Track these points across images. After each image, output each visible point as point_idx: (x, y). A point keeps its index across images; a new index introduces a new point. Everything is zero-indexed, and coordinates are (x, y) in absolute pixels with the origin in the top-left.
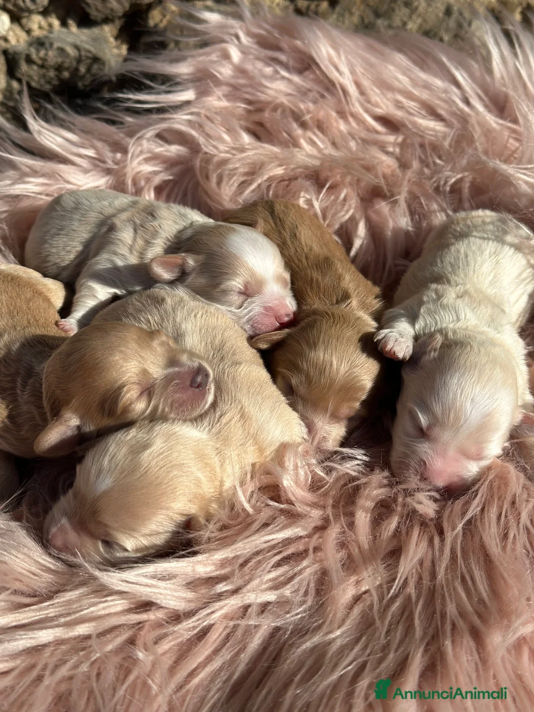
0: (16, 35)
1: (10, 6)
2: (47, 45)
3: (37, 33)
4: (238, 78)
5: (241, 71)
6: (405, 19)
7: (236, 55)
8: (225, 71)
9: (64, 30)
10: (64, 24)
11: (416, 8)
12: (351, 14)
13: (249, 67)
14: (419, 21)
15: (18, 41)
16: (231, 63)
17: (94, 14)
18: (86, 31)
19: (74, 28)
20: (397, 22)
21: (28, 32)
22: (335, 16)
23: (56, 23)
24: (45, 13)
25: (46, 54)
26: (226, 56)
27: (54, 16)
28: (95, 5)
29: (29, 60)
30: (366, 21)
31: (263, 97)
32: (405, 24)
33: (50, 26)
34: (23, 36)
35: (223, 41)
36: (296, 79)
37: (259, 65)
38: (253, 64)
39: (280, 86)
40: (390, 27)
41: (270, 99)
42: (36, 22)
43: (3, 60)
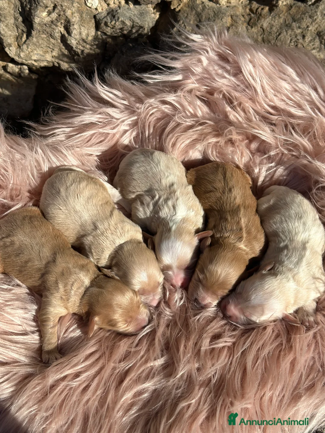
0: (101, 5)
2: (116, 18)
3: (112, 6)
4: (204, 74)
5: (206, 70)
6: (308, 24)
7: (205, 62)
8: (198, 70)
9: (127, 6)
10: (127, 3)
11: (316, 19)
12: (280, 17)
13: (211, 68)
14: (316, 26)
15: (102, 9)
16: (202, 65)
17: (141, 1)
18: (137, 6)
19: (131, 5)
20: (304, 25)
21: (108, 5)
22: (271, 17)
23: (123, 1)
25: (115, 23)
26: (200, 61)
30: (287, 22)
31: (215, 85)
32: (308, 27)
33: (120, 3)
34: (105, 7)
36: (233, 79)
37: (216, 68)
38: (213, 67)
39: (224, 81)
40: (299, 27)
41: (218, 87)
43: (93, 21)
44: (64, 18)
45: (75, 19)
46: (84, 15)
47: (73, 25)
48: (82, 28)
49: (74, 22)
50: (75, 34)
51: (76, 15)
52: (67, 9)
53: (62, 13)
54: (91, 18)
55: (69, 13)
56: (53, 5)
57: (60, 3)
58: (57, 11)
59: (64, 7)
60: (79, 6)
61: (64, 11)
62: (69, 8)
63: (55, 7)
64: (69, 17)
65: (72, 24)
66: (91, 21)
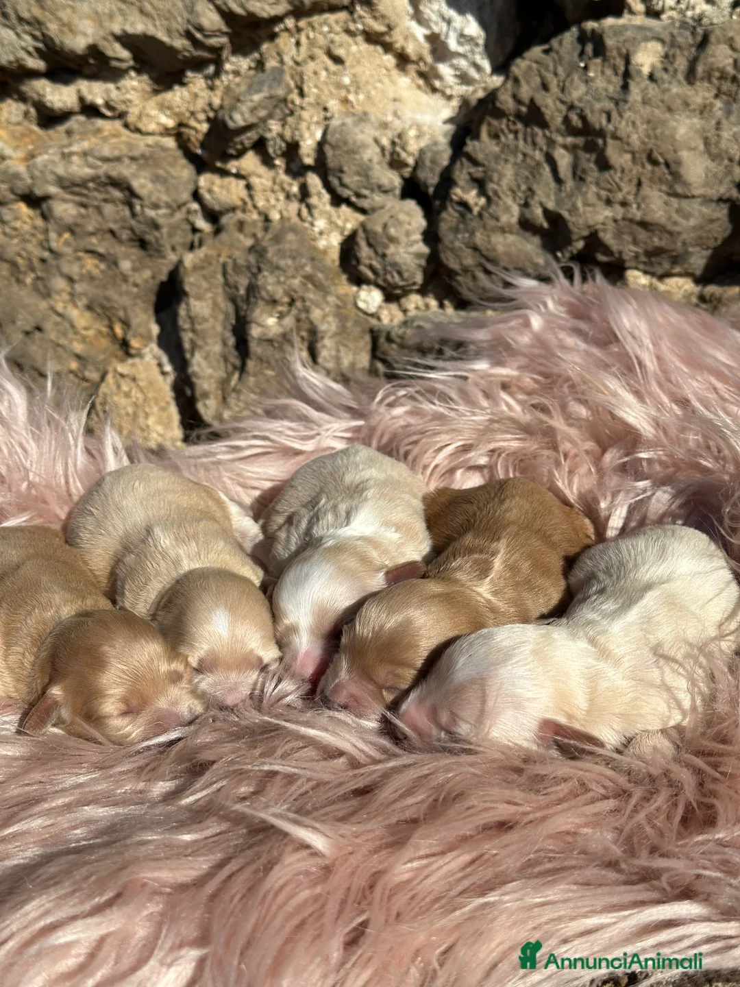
0: (390, 313)
1: (380, 282)
3: (412, 313)
4: (534, 347)
5: (539, 341)
7: (536, 322)
8: (523, 340)
9: (441, 311)
10: (441, 306)
13: (549, 336)
15: (391, 320)
16: (532, 332)
17: (467, 294)
18: (463, 313)
19: (450, 310)
21: (405, 311)
23: (433, 303)
24: (422, 292)
26: (527, 324)
27: (431, 295)
28: (466, 283)
29: (389, 339)
31: (556, 370)
33: (427, 306)
34: (399, 316)
35: (528, 307)
37: (562, 334)
38: (555, 333)
42: (414, 301)
43: (368, 338)
44: (306, 326)
45: (328, 326)
46: (349, 324)
47: (322, 338)
48: (343, 350)
49: (325, 332)
50: (325, 358)
51: (330, 319)
52: (313, 308)
53: (303, 316)
54: (363, 332)
55: (316, 314)
56: (286, 300)
57: (300, 294)
58: (294, 311)
59: (308, 303)
60: (339, 303)
61: (307, 310)
62: (318, 306)
63: (292, 302)
64: (317, 322)
65: (320, 335)
66: (362, 337)
